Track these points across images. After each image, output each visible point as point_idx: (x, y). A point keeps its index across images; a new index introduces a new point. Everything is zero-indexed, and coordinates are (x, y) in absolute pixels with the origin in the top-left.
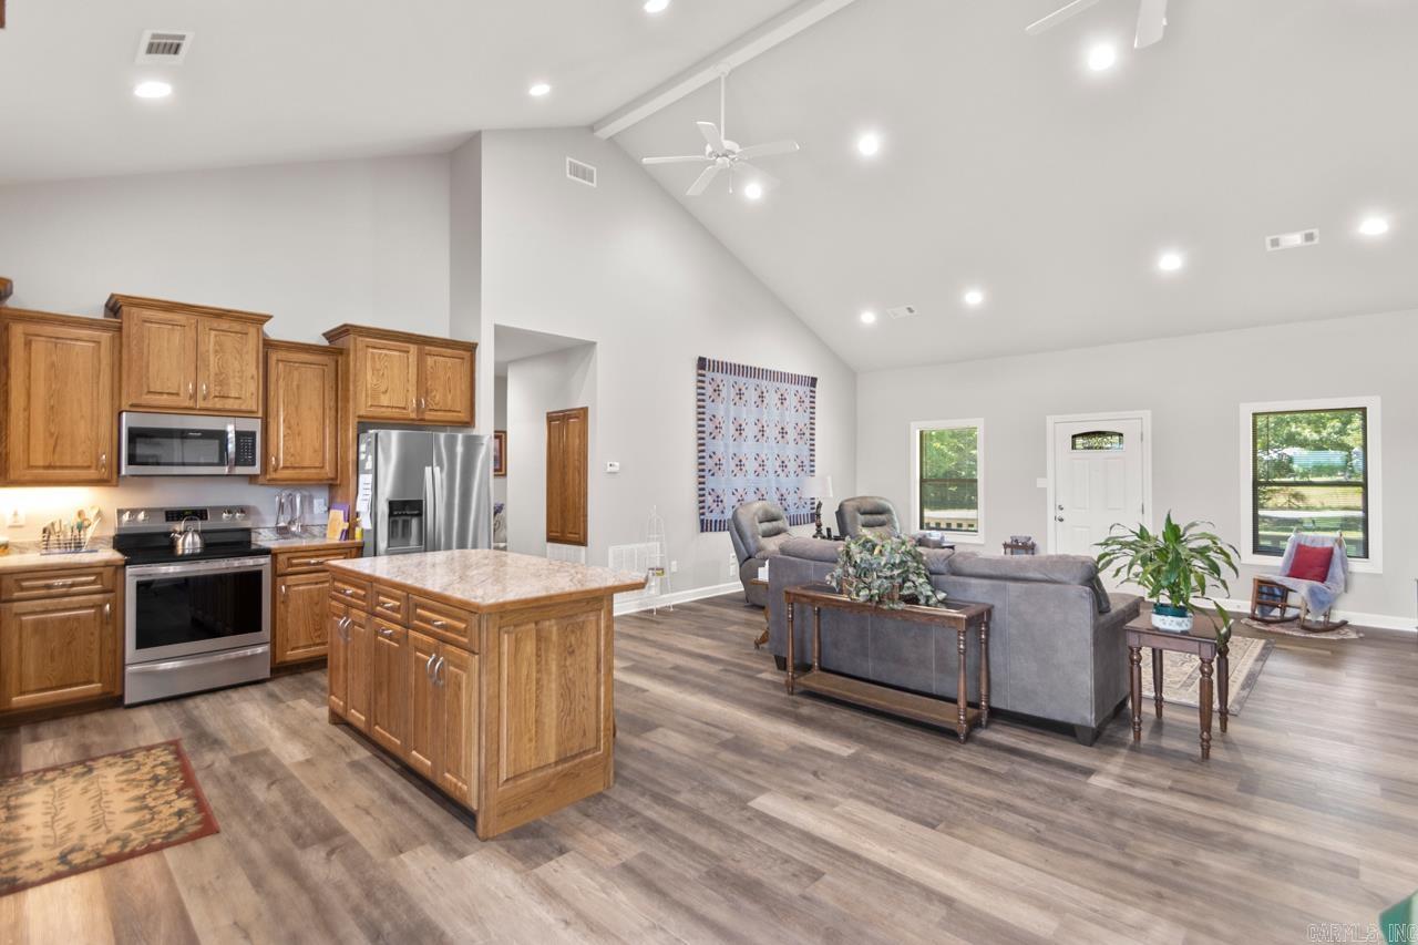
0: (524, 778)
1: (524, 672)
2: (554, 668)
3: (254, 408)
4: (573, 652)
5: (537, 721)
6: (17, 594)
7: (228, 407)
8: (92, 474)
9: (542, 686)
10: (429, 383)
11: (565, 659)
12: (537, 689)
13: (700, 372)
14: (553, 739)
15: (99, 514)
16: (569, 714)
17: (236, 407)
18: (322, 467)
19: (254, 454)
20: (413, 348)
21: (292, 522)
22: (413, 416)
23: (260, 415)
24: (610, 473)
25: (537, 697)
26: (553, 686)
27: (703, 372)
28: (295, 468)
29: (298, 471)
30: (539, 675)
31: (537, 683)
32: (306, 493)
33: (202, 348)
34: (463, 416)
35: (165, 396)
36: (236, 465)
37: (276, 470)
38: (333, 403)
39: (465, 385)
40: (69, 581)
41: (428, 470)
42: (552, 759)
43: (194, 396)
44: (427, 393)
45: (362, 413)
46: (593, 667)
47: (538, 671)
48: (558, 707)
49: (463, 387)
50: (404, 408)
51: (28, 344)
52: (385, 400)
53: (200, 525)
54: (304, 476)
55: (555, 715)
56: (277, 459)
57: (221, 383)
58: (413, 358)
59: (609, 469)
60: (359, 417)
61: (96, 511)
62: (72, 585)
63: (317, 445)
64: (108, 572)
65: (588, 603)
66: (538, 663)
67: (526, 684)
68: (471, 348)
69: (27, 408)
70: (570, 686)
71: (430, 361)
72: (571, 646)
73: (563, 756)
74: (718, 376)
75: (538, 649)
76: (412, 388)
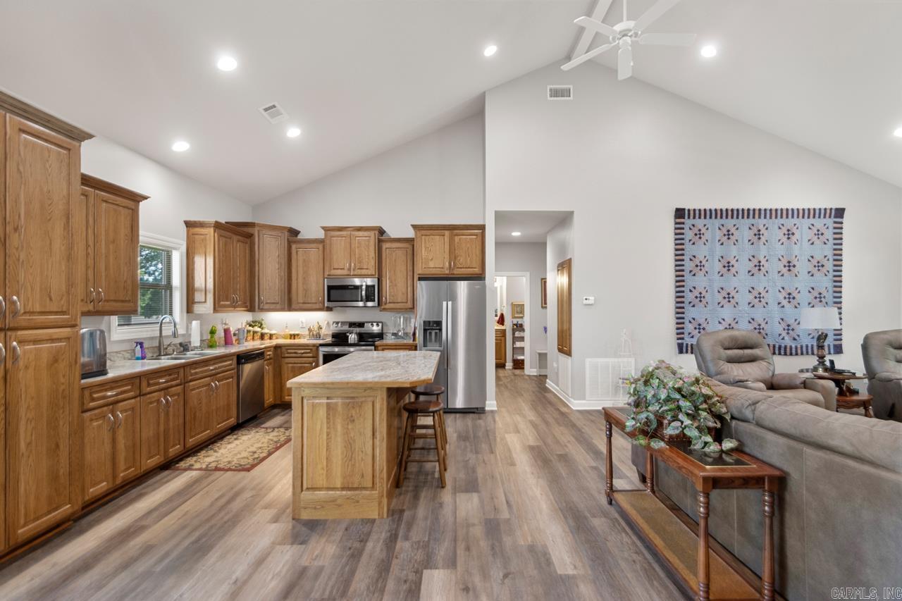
0: (320, 491)
1: (318, 427)
2: (339, 427)
3: (374, 273)
4: (354, 420)
5: (327, 459)
6: (287, 355)
7: (363, 273)
8: (317, 306)
9: (331, 438)
10: (457, 252)
11: (348, 424)
12: (327, 439)
13: (678, 220)
14: (339, 474)
15: (328, 323)
16: (351, 460)
17: (366, 273)
18: (407, 302)
19: (374, 296)
20: (447, 233)
21: (399, 331)
22: (447, 272)
23: (377, 276)
24: (586, 305)
25: (327, 443)
26: (339, 439)
27: (682, 220)
28: (394, 303)
29: (396, 304)
30: (328, 430)
31: (328, 435)
32: (406, 316)
33: (353, 246)
34: (477, 270)
35: (340, 271)
36: (367, 301)
37: (386, 304)
38: (411, 268)
39: (478, 252)
40: (303, 351)
41: (445, 303)
42: (339, 485)
43: (349, 269)
44: (455, 258)
45: (420, 272)
46: (369, 433)
47: (328, 428)
48: (342, 453)
49: (478, 253)
50: (442, 268)
51: (297, 252)
52: (431, 264)
53: (358, 330)
54: (398, 307)
55: (340, 458)
56: (386, 298)
57: (360, 262)
58: (447, 239)
59: (585, 302)
60: (419, 274)
61: (326, 322)
62: (303, 353)
63: (404, 290)
64: (314, 348)
65: (365, 390)
66: (328, 423)
67: (320, 434)
68: (482, 228)
69: (297, 279)
70: (351, 442)
71: (457, 239)
72: (352, 416)
73: (346, 486)
74: (699, 223)
75: (328, 414)
76: (447, 256)
